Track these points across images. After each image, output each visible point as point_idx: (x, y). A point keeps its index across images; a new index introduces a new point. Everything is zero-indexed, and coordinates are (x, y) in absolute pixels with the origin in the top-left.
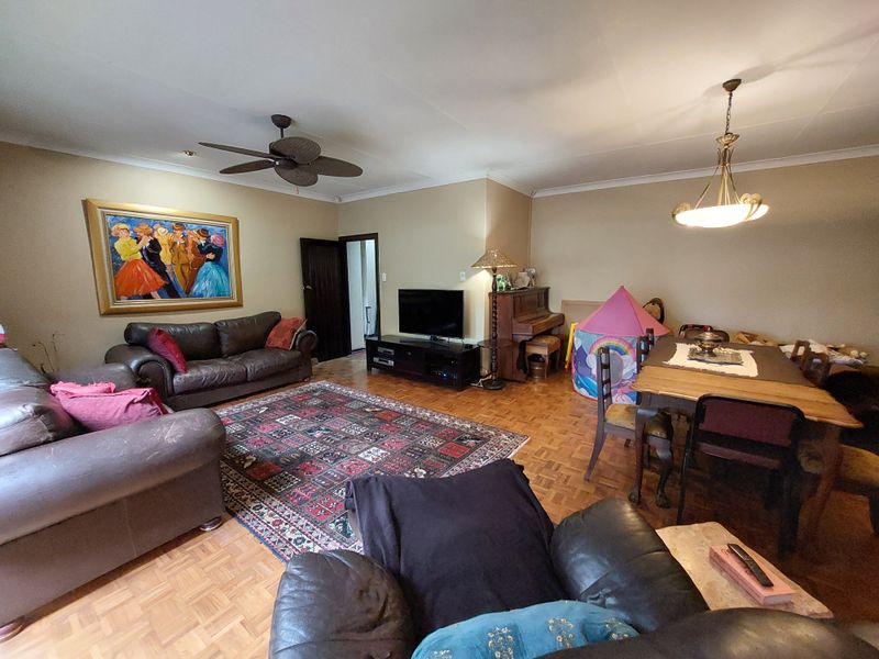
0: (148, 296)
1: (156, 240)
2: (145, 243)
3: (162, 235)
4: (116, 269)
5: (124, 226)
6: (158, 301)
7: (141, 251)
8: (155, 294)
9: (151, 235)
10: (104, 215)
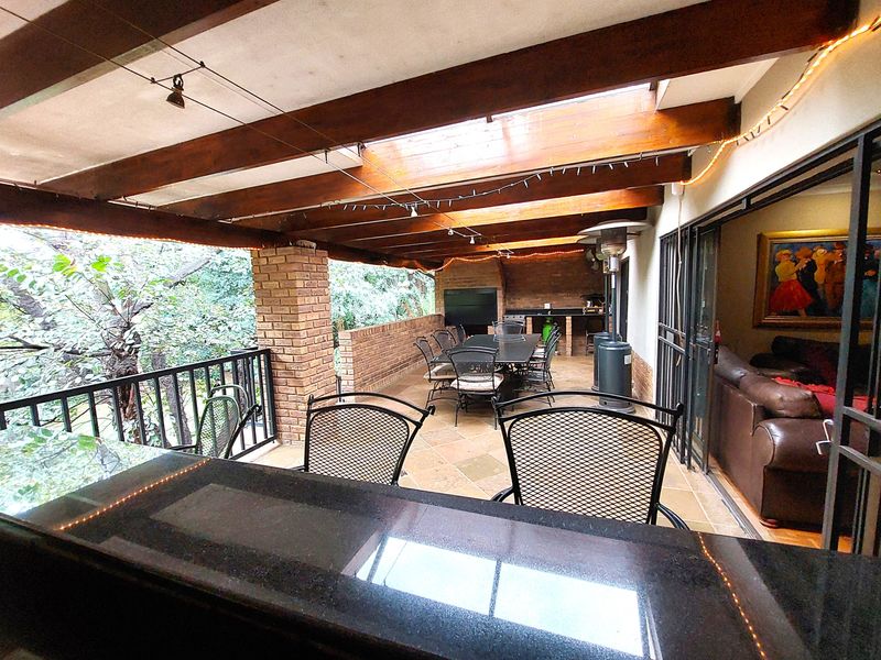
0: (795, 313)
1: (813, 261)
2: (803, 264)
3: (820, 255)
4: (773, 289)
5: (787, 251)
6: (803, 319)
7: (797, 272)
8: (802, 312)
9: (810, 256)
10: (772, 244)
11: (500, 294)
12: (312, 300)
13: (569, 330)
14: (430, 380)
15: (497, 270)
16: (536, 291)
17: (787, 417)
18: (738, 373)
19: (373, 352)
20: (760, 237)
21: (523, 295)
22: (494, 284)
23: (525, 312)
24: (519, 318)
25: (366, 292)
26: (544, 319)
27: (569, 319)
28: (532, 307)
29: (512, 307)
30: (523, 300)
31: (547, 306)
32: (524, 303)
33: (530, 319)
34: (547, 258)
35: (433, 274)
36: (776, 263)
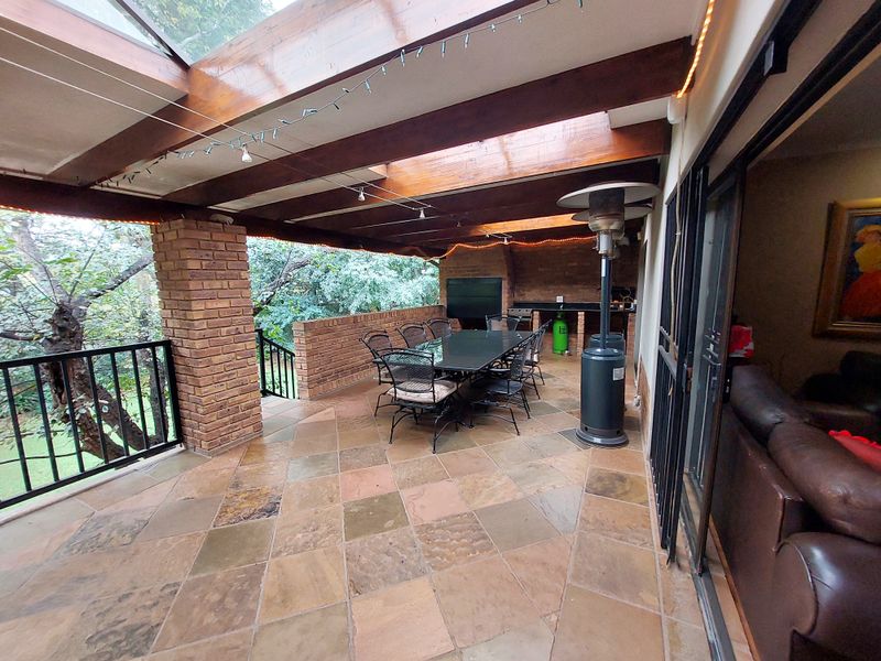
5: (876, 227)
10: (852, 218)
11: (505, 285)
12: (217, 284)
13: (581, 327)
14: (380, 382)
15: (503, 258)
16: (547, 282)
17: (852, 537)
18: (769, 416)
19: (339, 346)
20: (833, 210)
21: (533, 287)
22: (500, 273)
23: (534, 305)
24: (525, 312)
25: (391, 279)
26: (555, 313)
27: (581, 315)
28: (542, 299)
29: (521, 299)
30: (534, 292)
31: (560, 299)
32: (532, 295)
33: (536, 313)
34: (562, 245)
35: (437, 261)
36: (856, 246)
